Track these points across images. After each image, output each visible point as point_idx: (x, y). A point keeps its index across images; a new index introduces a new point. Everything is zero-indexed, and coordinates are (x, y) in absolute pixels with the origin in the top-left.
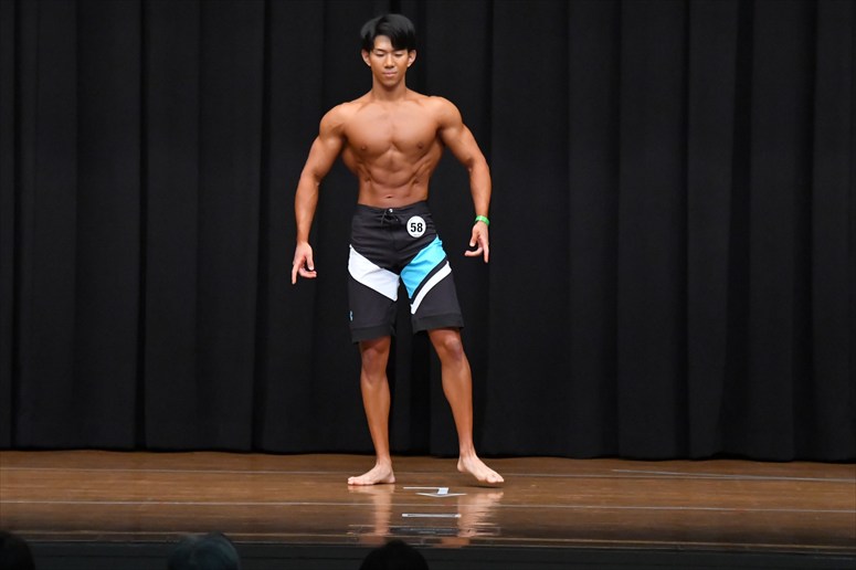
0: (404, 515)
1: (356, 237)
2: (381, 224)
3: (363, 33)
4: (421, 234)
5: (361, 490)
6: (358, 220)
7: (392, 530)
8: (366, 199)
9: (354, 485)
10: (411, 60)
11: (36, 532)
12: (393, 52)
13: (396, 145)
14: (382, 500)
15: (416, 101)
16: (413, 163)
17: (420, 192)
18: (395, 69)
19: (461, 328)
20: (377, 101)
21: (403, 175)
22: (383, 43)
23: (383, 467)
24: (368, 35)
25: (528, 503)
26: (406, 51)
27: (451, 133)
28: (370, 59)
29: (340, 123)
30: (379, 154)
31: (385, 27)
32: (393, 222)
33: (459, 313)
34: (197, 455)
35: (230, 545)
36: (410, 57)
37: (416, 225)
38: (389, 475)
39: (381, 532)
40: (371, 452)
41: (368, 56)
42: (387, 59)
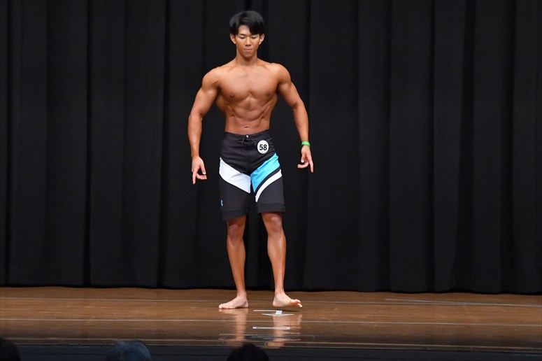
0: (254, 328)
1: (225, 153)
2: (242, 145)
3: (231, 23)
4: (266, 151)
5: (227, 312)
6: (226, 143)
7: (246, 337)
8: (231, 129)
9: (223, 309)
10: (262, 40)
11: (20, 339)
12: (250, 36)
13: (252, 93)
14: (240, 318)
15: (264, 66)
16: (263, 106)
17: (265, 124)
18: (252, 47)
19: (283, 213)
20: (239, 66)
21: (255, 113)
22: (244, 30)
23: (241, 298)
24: (234, 25)
25: (332, 320)
26: (258, 35)
27: (285, 87)
28: (235, 40)
29: (216, 80)
30: (241, 99)
31: (245, 20)
32: (249, 144)
33: (283, 203)
34: (123, 289)
35: (144, 347)
36: (260, 38)
37: (263, 146)
38: (245, 303)
39: (240, 338)
40: (234, 288)
41: (234, 37)
42: (246, 40)
